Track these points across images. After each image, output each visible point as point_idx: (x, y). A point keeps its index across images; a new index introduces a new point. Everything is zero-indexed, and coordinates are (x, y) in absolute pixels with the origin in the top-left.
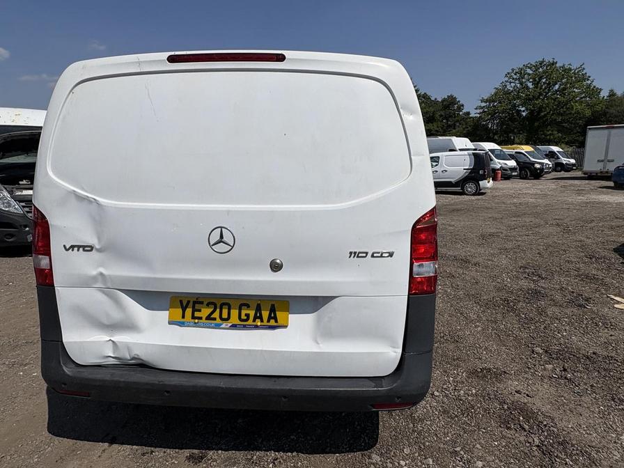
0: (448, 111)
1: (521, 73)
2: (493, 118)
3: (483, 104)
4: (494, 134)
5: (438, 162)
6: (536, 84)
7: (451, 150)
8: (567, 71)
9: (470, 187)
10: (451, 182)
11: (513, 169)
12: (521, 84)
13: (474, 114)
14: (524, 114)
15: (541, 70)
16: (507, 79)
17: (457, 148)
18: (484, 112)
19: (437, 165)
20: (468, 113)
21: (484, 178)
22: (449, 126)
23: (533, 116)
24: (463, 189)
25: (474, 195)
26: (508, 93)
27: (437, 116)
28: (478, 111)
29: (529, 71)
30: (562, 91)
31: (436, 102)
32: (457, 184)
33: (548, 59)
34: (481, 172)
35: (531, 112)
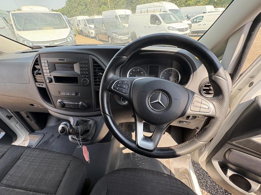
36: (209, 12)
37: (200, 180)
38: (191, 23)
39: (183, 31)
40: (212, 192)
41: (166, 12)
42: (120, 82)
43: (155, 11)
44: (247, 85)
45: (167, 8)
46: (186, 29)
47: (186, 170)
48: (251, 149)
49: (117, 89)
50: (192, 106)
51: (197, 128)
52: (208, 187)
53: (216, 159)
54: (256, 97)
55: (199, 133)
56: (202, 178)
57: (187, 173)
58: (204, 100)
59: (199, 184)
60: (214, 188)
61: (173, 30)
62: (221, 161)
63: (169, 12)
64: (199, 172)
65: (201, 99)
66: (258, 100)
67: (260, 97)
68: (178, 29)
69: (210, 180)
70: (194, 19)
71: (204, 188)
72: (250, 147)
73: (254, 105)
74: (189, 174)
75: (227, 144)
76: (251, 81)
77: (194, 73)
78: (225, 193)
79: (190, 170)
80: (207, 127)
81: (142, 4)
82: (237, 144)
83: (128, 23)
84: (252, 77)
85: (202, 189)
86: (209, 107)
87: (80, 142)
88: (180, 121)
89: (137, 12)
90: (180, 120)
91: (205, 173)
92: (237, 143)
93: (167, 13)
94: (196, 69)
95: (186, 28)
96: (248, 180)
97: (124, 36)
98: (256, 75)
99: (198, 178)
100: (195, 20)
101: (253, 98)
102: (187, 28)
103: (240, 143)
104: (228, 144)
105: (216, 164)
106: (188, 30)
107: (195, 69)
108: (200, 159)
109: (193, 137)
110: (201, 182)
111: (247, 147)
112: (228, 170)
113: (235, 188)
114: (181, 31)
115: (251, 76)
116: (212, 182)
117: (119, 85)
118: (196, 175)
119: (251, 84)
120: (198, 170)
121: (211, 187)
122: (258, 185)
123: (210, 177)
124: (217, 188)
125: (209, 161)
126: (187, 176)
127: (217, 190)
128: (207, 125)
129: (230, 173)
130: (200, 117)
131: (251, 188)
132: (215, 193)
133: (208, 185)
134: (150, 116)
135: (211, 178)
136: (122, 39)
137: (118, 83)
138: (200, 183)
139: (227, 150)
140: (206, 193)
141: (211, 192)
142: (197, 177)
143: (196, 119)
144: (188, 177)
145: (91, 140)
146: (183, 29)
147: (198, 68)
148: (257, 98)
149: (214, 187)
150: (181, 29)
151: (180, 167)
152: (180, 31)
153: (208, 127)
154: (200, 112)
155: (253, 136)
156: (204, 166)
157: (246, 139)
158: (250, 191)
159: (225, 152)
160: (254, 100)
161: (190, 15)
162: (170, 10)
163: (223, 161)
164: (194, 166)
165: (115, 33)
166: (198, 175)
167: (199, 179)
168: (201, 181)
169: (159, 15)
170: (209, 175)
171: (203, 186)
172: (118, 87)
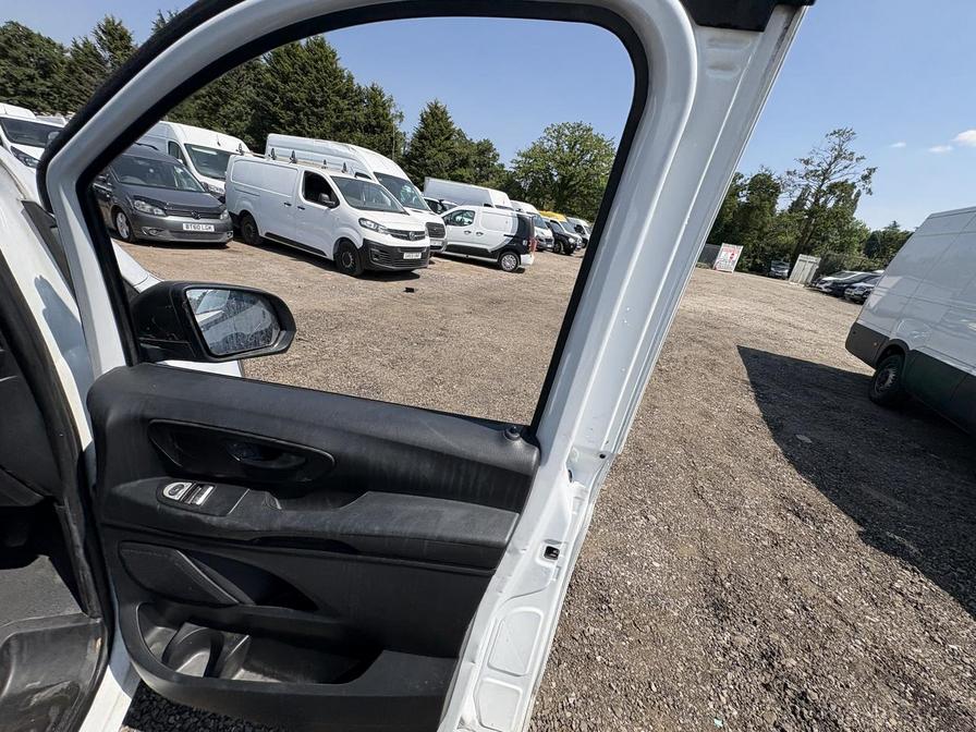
0: (483, 158)
1: (559, 133)
2: (526, 177)
3: (519, 159)
4: (526, 195)
5: (473, 218)
6: (572, 148)
7: (486, 205)
8: (600, 141)
9: (510, 262)
10: (486, 250)
11: (548, 241)
12: (558, 144)
13: (509, 167)
14: (556, 179)
15: (577, 133)
16: (545, 135)
17: (494, 205)
18: (519, 167)
19: (470, 223)
20: (502, 166)
21: (526, 251)
22: (482, 176)
23: (565, 183)
24: (500, 260)
25: (511, 271)
26: (544, 151)
27: (471, 160)
28: (514, 165)
29: (566, 132)
30: (592, 162)
31: (470, 143)
32: (493, 254)
33: (586, 124)
34: (525, 243)
35: (563, 178)
36: (498, 207)
38: (442, 222)
39: (408, 238)
41: (364, 176)
43: (327, 165)
45: (368, 168)
46: (419, 235)
61: (377, 230)
68: (390, 230)
81: (313, 137)
83: (224, 179)
93: (365, 179)
95: (416, 233)
97: (194, 220)
100: (459, 218)
102: (423, 232)
106: (423, 237)
114: (403, 238)
136: (185, 229)
146: (407, 232)
150: (401, 232)
152: (398, 237)
165: (148, 201)
169: (331, 179)
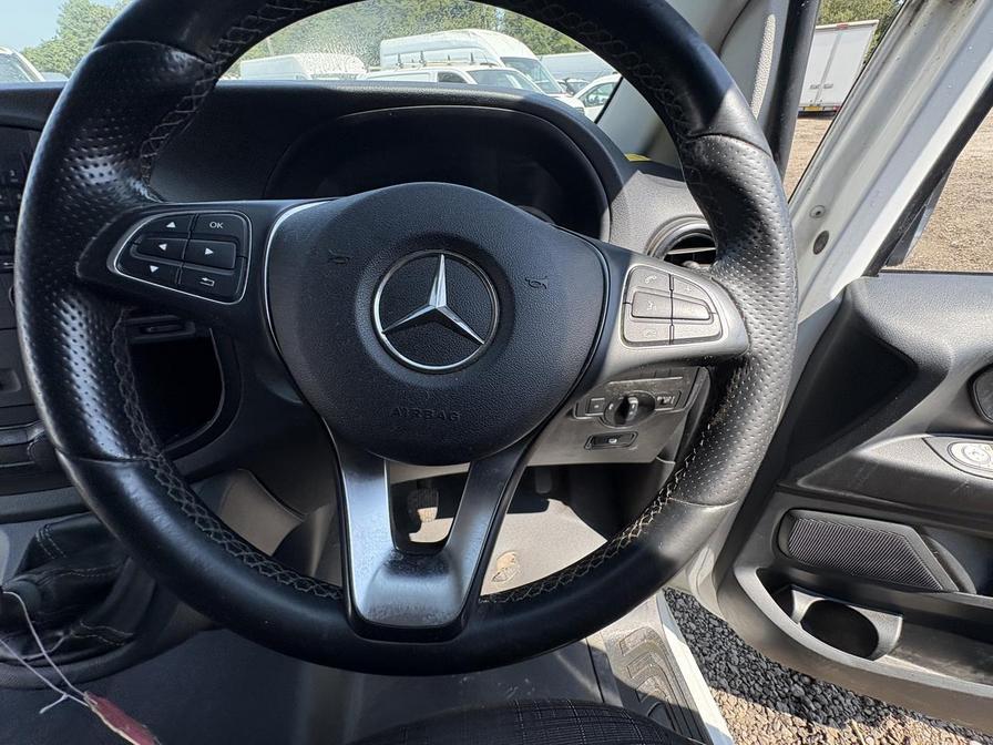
37: (704, 655)
40: (752, 689)
41: (491, 65)
42: (172, 225)
43: (452, 60)
44: (806, 247)
45: (495, 55)
47: (652, 635)
48: (860, 493)
49: (153, 269)
50: (628, 317)
51: (664, 455)
52: (736, 675)
53: (750, 564)
54: (844, 291)
55: (689, 460)
56: (710, 647)
57: (654, 648)
58: (678, 278)
59: (703, 674)
60: (755, 671)
62: (765, 565)
63: (504, 67)
64: (694, 627)
65: (665, 274)
66: (854, 296)
67: (857, 287)
69: (737, 645)
70: (588, 94)
71: (724, 682)
72: (856, 488)
73: (847, 317)
74: (665, 651)
75: (779, 495)
76: (816, 231)
77: (614, 204)
78: (791, 676)
79: (666, 629)
80: (719, 418)
82: (812, 488)
84: (819, 213)
85: (718, 689)
86: (713, 310)
87: (46, 671)
88: (594, 438)
89: (384, 65)
90: (595, 433)
91: (716, 623)
92: (810, 482)
93: (494, 68)
94: (619, 188)
96: (862, 611)
98: (832, 203)
99: (697, 649)
101: (834, 293)
103: (821, 481)
104: (781, 494)
105: (750, 581)
107: (614, 189)
108: (690, 576)
109: (665, 491)
110: (708, 664)
111: (849, 491)
112: (794, 592)
113: (828, 660)
115: (817, 210)
116: (744, 650)
117: (163, 247)
118: (687, 640)
119: (822, 240)
120: (692, 619)
121: (743, 670)
122: (896, 620)
123: (732, 632)
124: (765, 667)
125: (725, 579)
126: (657, 658)
127: (765, 675)
128: (718, 409)
129: (802, 603)
130: (668, 405)
131: (880, 641)
132: (760, 690)
133: (734, 669)
134: (396, 412)
135: (737, 636)
137: (157, 234)
138: (706, 668)
139: (783, 518)
140: (733, 699)
141: (746, 690)
142: (692, 649)
143: (652, 416)
144: (663, 666)
145: (128, 640)
147: (627, 180)
148: (848, 292)
149: (754, 667)
151: (627, 633)
153: (726, 420)
154: (671, 342)
155: (862, 442)
156: (709, 601)
157: (840, 458)
158: (877, 651)
159: (774, 527)
160: (839, 301)
161: (575, 81)
162: (505, 60)
163: (771, 567)
164: (673, 607)
166: (692, 637)
167: (698, 654)
168: (707, 657)
169: (467, 75)
170: (732, 626)
171: (718, 678)
172: (161, 254)
